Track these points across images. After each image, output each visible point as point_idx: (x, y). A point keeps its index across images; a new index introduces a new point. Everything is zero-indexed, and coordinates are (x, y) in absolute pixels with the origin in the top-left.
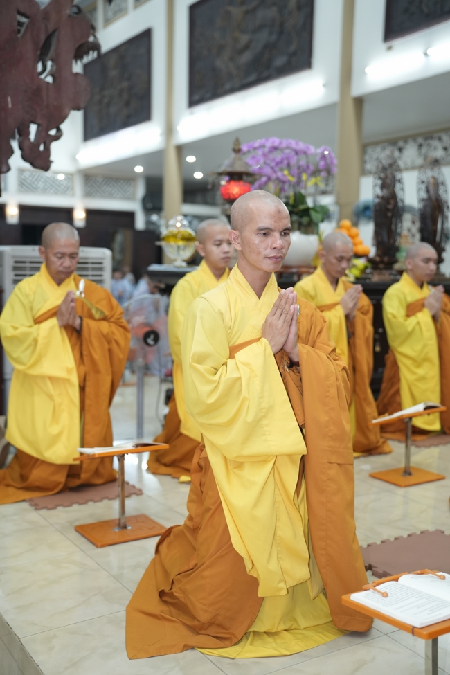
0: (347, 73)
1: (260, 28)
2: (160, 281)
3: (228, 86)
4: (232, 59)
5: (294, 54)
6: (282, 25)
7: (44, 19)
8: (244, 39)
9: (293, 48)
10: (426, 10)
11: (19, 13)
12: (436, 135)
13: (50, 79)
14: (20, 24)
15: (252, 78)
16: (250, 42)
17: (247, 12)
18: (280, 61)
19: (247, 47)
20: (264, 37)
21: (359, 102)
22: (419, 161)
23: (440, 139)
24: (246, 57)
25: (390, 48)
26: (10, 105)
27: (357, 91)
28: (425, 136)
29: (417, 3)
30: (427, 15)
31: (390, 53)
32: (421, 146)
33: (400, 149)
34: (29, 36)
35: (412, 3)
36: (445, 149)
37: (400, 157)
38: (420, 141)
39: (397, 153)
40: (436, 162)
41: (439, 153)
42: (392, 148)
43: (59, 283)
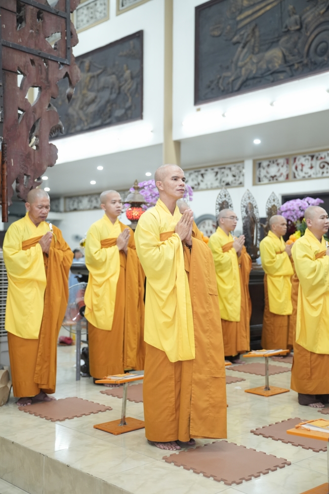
0: (169, 125)
1: (104, 88)
2: (79, 273)
3: (78, 128)
4: (82, 109)
5: (130, 108)
6: (120, 88)
7: (33, 112)
8: (91, 95)
9: (128, 104)
10: (222, 88)
11: (19, 109)
12: (227, 166)
13: (34, 148)
14: (19, 114)
15: (98, 123)
16: (96, 97)
17: (93, 77)
18: (119, 113)
19: (93, 101)
20: (106, 95)
21: (178, 143)
22: (216, 184)
23: (230, 169)
24: (92, 108)
25: (199, 110)
26: (13, 165)
27: (176, 136)
28: (220, 167)
29: (215, 82)
30: (223, 91)
31: (199, 112)
32: (217, 173)
33: (202, 175)
34: (24, 122)
35: (212, 82)
36: (234, 176)
37: (202, 181)
38: (216, 170)
39: (200, 178)
40: (228, 184)
41: (230, 179)
42: (196, 174)
43: (37, 224)
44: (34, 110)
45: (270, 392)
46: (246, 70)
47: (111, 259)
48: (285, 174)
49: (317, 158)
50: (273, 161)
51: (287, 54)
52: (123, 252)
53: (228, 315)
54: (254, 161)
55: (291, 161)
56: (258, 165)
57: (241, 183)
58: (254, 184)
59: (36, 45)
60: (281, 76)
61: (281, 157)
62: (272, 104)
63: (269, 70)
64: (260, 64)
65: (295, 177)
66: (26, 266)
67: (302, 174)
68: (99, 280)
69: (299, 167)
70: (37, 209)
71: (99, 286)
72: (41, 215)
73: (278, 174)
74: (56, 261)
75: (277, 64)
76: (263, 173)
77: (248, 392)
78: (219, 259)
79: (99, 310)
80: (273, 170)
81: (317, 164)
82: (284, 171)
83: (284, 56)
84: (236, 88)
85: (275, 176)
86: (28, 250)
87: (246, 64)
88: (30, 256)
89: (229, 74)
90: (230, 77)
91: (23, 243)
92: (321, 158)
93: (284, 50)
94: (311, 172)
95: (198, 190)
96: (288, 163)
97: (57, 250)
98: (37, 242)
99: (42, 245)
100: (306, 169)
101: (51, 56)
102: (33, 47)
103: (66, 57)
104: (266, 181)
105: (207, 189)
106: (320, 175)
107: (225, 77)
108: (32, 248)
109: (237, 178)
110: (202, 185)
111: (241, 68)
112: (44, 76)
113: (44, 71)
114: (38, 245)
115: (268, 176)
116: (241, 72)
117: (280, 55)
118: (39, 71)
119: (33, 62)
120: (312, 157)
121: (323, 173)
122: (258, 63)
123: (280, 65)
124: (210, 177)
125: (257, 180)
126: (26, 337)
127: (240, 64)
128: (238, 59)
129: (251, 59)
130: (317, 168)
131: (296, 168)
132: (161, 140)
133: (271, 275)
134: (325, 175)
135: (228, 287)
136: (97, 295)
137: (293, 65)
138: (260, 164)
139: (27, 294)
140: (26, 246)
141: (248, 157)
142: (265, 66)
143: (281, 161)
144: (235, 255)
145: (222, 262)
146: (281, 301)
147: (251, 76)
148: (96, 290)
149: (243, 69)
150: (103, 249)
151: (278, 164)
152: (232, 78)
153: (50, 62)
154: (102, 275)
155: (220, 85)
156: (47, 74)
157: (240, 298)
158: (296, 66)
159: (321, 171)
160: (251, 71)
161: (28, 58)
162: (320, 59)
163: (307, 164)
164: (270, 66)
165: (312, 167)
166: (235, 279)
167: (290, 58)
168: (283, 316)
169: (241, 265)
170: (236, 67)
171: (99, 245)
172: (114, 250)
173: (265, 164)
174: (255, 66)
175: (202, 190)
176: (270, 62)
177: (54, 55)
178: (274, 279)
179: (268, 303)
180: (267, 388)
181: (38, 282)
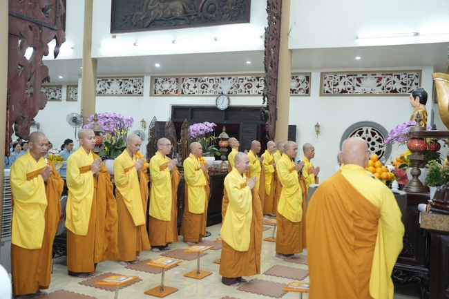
0: (88, 44)
10: (134, 23)
12: (130, 79)
14: (19, 69)
21: (95, 61)
22: (120, 91)
23: (132, 81)
25: (114, 37)
26: (13, 110)
27: (94, 55)
28: (123, 79)
29: (129, 18)
30: (135, 26)
31: (114, 39)
32: (121, 83)
33: (109, 83)
34: (23, 75)
35: (126, 17)
36: (135, 87)
37: (108, 88)
38: (121, 80)
39: (107, 85)
40: (130, 93)
41: (132, 89)
42: (104, 82)
43: (37, 160)
44: (31, 66)
45: (200, 276)
46: (155, 13)
47: (87, 182)
48: (175, 90)
49: (199, 81)
50: (166, 79)
51: (186, 7)
52: (95, 176)
53: (161, 217)
54: (152, 77)
55: (180, 80)
56: (154, 80)
57: (140, 93)
58: (151, 95)
59: (33, 14)
60: (182, 22)
61: (173, 77)
62: (173, 42)
63: (173, 16)
64: (166, 10)
65: (183, 93)
66: (31, 194)
67: (188, 91)
68: (79, 198)
69: (186, 86)
70: (39, 147)
71: (79, 202)
72: (42, 151)
73: (170, 89)
74: (53, 187)
75: (179, 13)
76: (158, 87)
77: (186, 276)
78: (157, 175)
79: (77, 221)
80: (166, 86)
81: (199, 85)
82: (174, 87)
83: (184, 8)
84: (146, 26)
85: (168, 90)
86: (32, 180)
87: (154, 8)
88: (34, 184)
89: (141, 13)
90: (141, 16)
91: (27, 175)
92: (203, 81)
93: (184, 4)
94: (194, 90)
95: (104, 95)
96: (177, 82)
97: (53, 180)
98: (39, 173)
99: (43, 176)
100: (191, 88)
101: (45, 23)
102: (31, 16)
103: (55, 24)
104: (161, 93)
105: (112, 95)
106: (201, 94)
107: (137, 15)
108: (35, 179)
109: (137, 89)
110: (108, 91)
111: (151, 10)
112: (38, 38)
113: (38, 35)
114: (40, 176)
115: (162, 90)
116: (150, 13)
117: (182, 7)
118: (35, 35)
119: (30, 27)
120: (196, 79)
121: (203, 92)
122: (164, 9)
123: (180, 14)
124: (115, 86)
125: (153, 93)
126: (31, 248)
127: (150, 7)
128: (148, 3)
129: (158, 5)
130: (199, 88)
131: (184, 86)
132: (80, 56)
133: (191, 186)
134: (204, 94)
135: (163, 196)
136: (76, 209)
137: (191, 16)
138: (156, 80)
139: (32, 215)
140: (30, 177)
141: (148, 74)
142: (169, 13)
143: (173, 80)
144: (169, 173)
145: (160, 178)
146: (197, 204)
147: (158, 18)
148: (76, 205)
149: (152, 12)
150: (82, 174)
151: (170, 82)
152: (143, 17)
153: (43, 28)
154: (81, 194)
155: (133, 21)
156: (41, 37)
157: (171, 204)
158: (193, 17)
159: (202, 90)
160: (159, 15)
161: (28, 24)
162: (210, 15)
163: (192, 85)
164: (173, 13)
165: (195, 87)
166: (168, 190)
167: (189, 10)
168: (199, 214)
169: (172, 180)
170: (147, 10)
171: (79, 171)
172: (89, 175)
173: (160, 80)
174: (161, 11)
175: (108, 95)
176: (172, 10)
177: (47, 22)
178: (192, 188)
179: (188, 205)
180: (198, 272)
181: (40, 205)
